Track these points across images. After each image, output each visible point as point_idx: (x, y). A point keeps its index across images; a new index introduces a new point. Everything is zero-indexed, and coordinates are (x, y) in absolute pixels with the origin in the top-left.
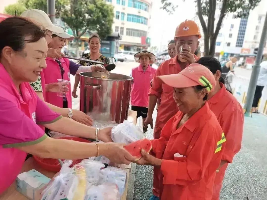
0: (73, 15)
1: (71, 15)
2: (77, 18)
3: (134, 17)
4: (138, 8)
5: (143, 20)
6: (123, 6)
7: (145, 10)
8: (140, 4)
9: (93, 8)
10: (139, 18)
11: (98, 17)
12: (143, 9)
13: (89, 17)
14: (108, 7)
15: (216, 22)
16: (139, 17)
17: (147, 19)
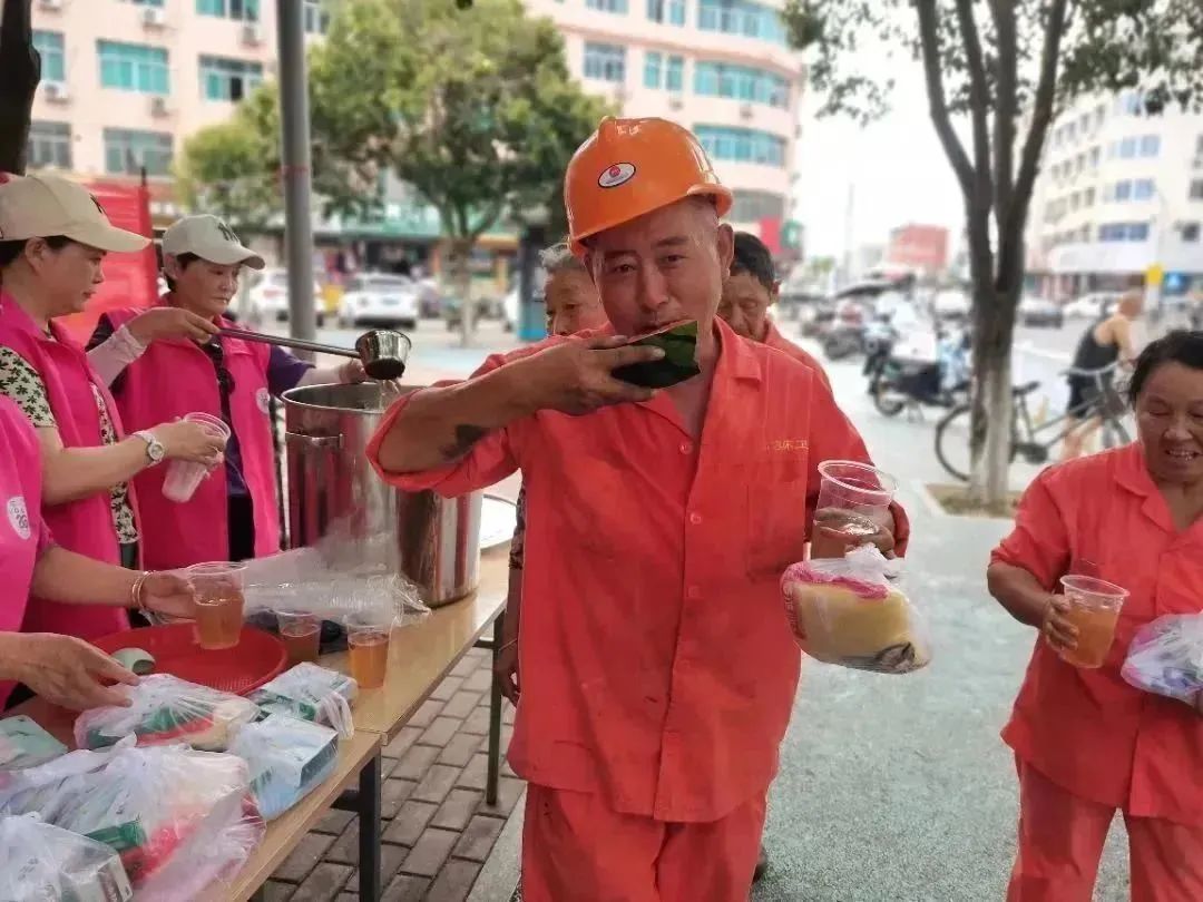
0: (444, 151)
1: (437, 151)
2: (460, 159)
3: (725, 138)
4: (743, 96)
5: (765, 146)
6: (673, 95)
7: (774, 101)
8: (749, 79)
9: (522, 115)
10: (745, 140)
11: (546, 154)
12: (762, 100)
13: (512, 156)
14: (588, 106)
15: (1020, 143)
16: (745, 133)
17: (782, 141)
